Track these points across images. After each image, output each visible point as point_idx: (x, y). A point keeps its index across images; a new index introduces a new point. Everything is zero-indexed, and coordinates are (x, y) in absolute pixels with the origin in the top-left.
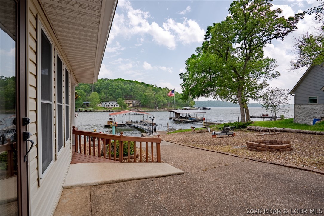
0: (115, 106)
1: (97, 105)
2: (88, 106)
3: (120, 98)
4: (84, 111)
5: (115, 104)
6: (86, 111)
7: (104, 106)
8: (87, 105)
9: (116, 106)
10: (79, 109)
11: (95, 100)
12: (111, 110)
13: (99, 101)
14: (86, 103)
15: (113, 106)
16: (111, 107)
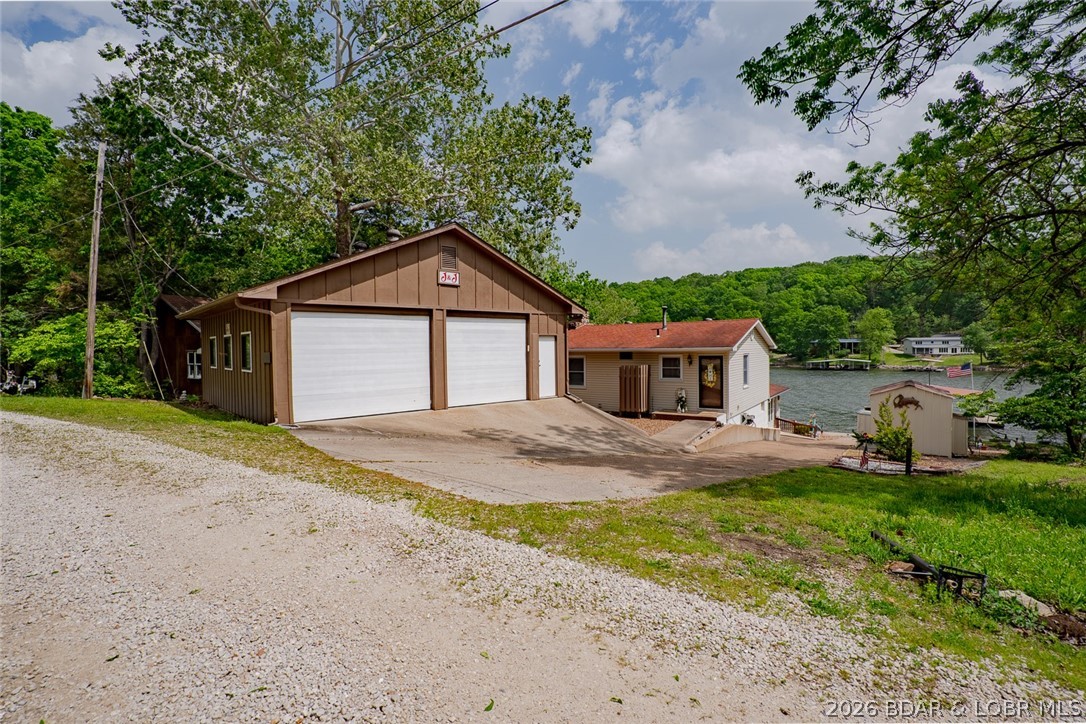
0: (954, 350)
1: (887, 349)
2: (856, 352)
3: (973, 324)
4: (841, 369)
5: (956, 342)
6: (846, 368)
7: (910, 352)
8: (854, 348)
9: (959, 352)
10: (827, 363)
11: (877, 332)
12: (934, 367)
13: (891, 334)
14: (850, 344)
15: (946, 350)
16: (939, 356)
